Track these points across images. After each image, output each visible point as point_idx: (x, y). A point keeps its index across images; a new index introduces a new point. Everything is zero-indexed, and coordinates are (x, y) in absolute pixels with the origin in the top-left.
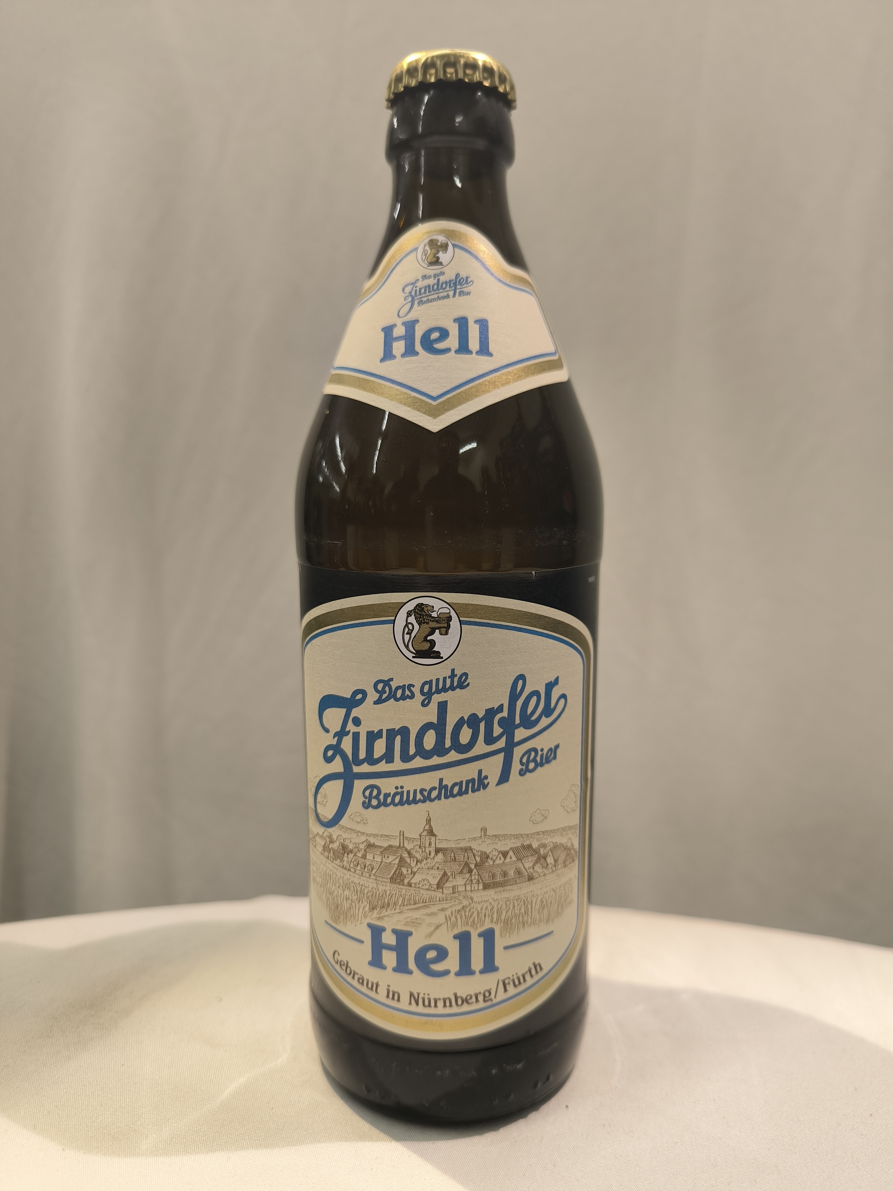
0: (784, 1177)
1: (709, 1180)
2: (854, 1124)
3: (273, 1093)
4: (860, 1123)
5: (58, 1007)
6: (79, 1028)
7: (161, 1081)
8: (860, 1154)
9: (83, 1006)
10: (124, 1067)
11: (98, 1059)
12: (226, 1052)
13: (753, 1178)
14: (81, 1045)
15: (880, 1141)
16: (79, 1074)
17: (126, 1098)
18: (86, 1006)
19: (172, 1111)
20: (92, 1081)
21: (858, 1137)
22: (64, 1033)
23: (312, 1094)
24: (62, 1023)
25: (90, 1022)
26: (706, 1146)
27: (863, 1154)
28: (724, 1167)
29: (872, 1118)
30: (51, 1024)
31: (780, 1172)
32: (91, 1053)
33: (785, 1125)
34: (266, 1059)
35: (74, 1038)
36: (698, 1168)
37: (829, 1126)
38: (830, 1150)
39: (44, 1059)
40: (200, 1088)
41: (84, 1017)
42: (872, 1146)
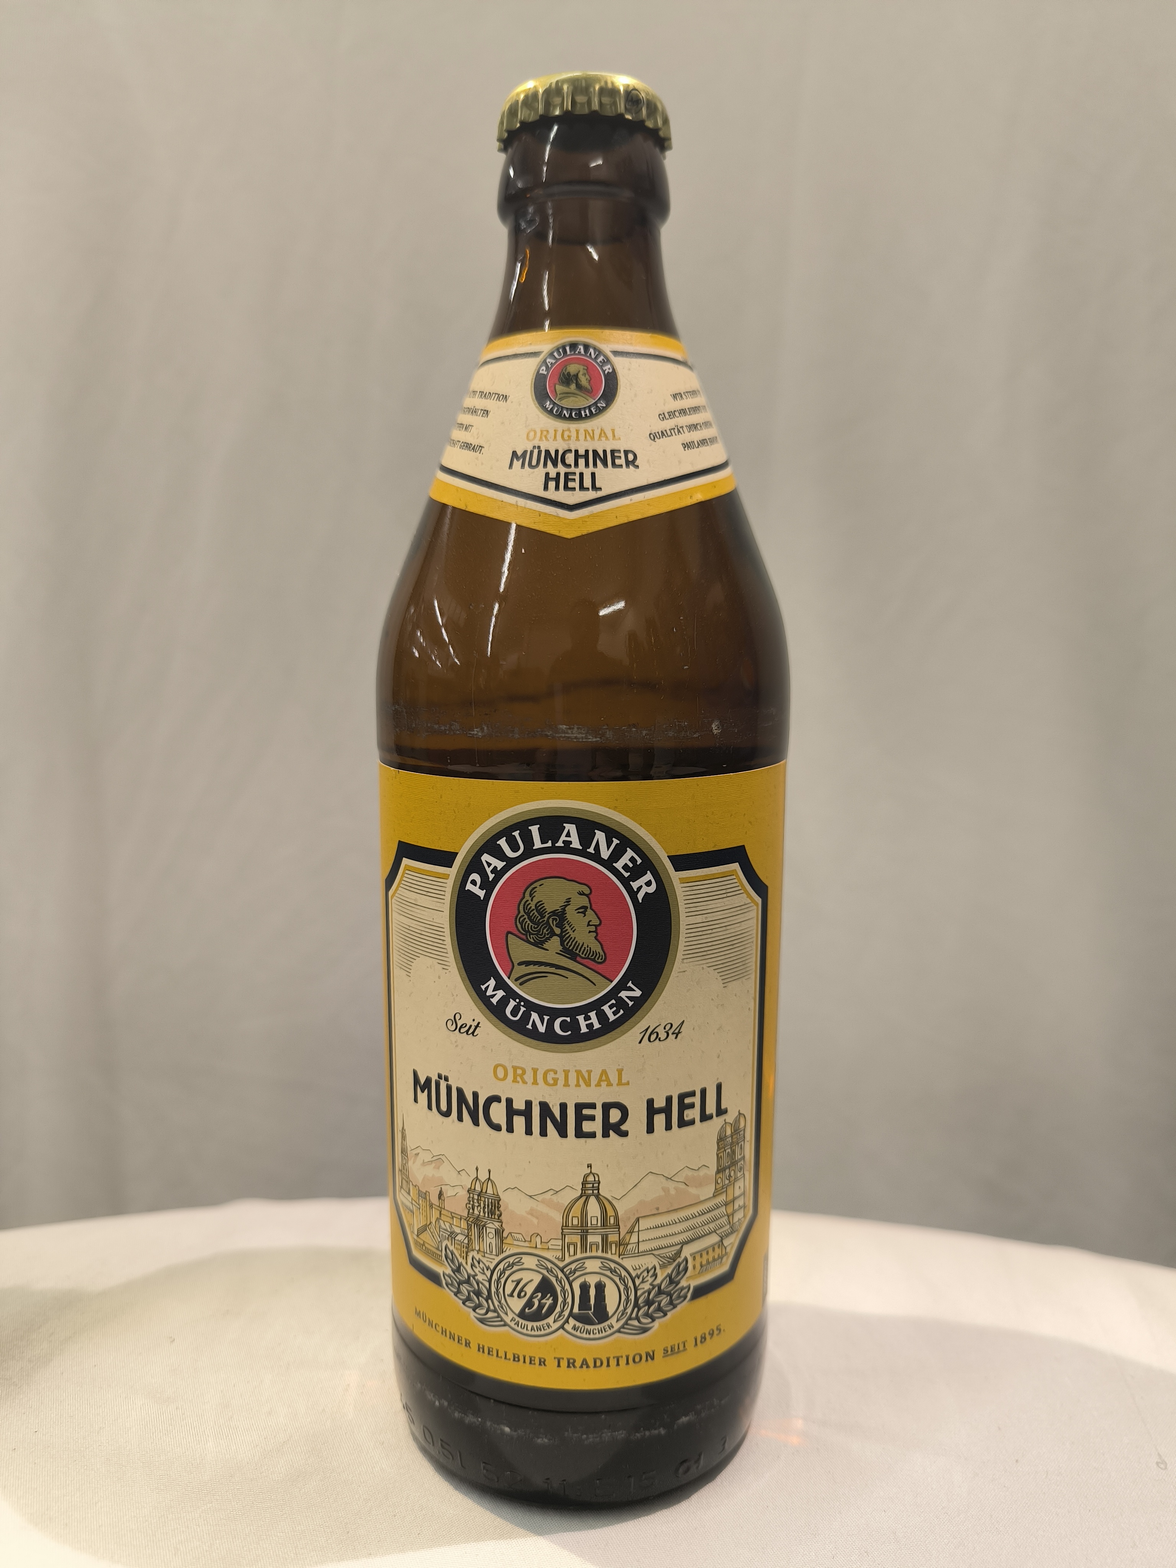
0: (904, 1546)
1: (807, 1554)
8: (1001, 1512)
12: (177, 1409)
13: (863, 1549)
23: (290, 1461)
27: (1005, 1512)
31: (898, 1540)
34: (231, 1418)
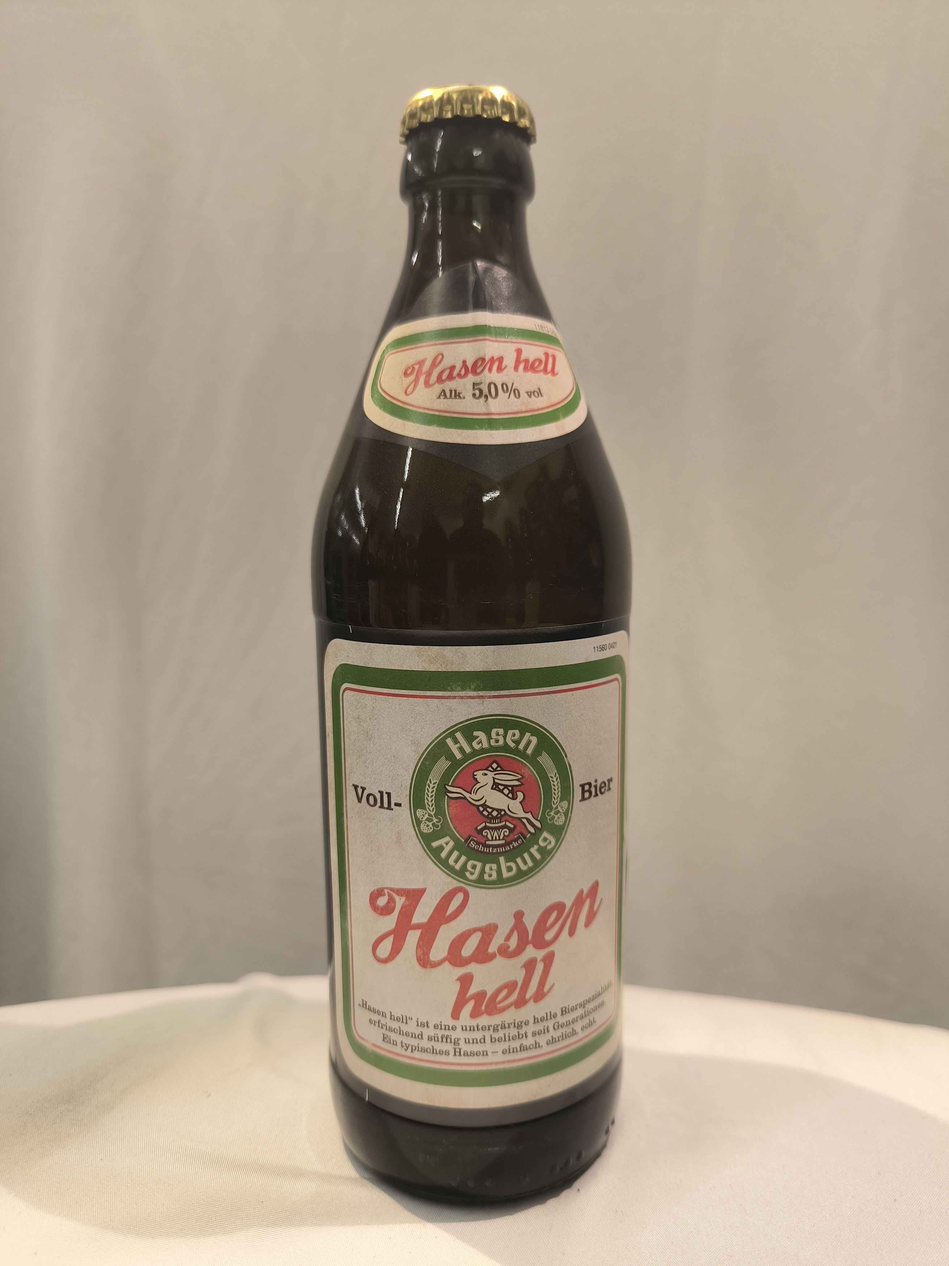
2: (877, 1210)
3: (263, 1184)
4: (884, 1209)
5: (33, 1102)
6: (55, 1125)
7: (143, 1174)
9: (60, 1100)
10: (103, 1161)
11: (75, 1155)
14: (57, 1143)
15: (905, 1228)
16: (53, 1171)
17: (104, 1193)
18: (63, 1101)
19: (154, 1204)
20: (67, 1177)
21: (882, 1224)
22: (39, 1130)
24: (37, 1119)
25: (68, 1118)
26: (722, 1236)
28: (741, 1257)
29: (896, 1203)
30: (24, 1120)
32: (68, 1149)
33: (805, 1211)
35: (49, 1135)
36: (714, 1259)
37: (851, 1212)
38: (852, 1237)
39: (16, 1157)
40: (184, 1180)
41: (61, 1113)
42: (896, 1233)
